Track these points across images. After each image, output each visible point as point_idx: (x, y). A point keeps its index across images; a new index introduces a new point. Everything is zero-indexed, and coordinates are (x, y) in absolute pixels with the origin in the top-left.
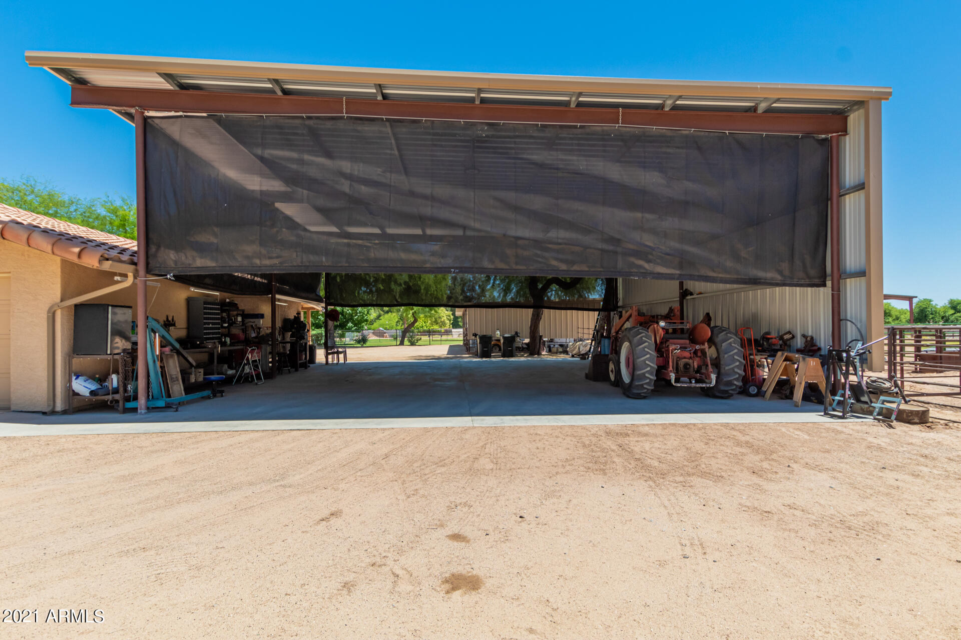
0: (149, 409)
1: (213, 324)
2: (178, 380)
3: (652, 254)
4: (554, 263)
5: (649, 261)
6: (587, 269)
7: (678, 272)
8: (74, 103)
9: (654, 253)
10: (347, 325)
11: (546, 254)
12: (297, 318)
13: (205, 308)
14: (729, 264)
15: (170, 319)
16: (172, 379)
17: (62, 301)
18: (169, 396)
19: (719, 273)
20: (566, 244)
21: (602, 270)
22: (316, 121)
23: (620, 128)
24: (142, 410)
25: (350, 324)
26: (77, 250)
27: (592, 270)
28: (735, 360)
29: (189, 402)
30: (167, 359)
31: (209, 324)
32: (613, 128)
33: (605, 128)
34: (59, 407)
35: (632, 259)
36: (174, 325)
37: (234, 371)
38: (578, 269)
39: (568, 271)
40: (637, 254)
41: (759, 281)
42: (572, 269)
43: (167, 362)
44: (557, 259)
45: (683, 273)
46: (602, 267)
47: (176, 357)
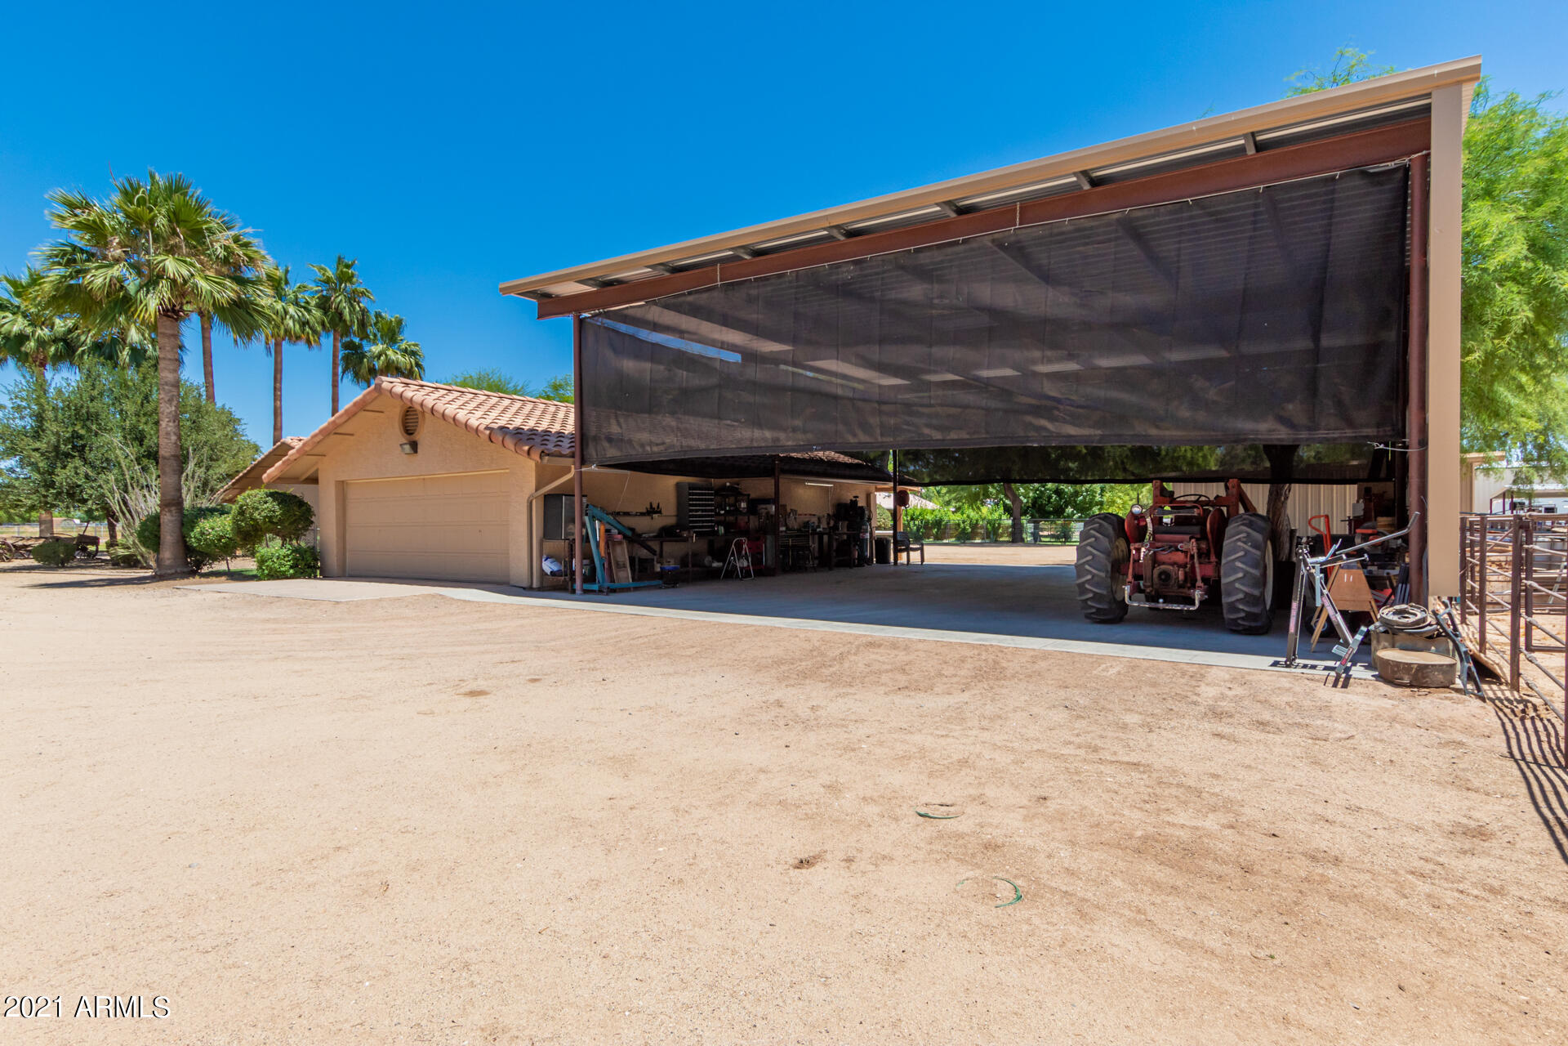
0: (586, 592)
1: (703, 511)
2: (625, 566)
3: (1058, 409)
4: (926, 431)
5: (1052, 419)
6: (968, 437)
7: (1099, 432)
8: (540, 316)
9: (1061, 407)
10: (1064, 512)
11: (916, 420)
12: (854, 503)
13: (690, 494)
14: (1185, 413)
15: (655, 506)
16: (617, 564)
17: (536, 490)
18: (613, 581)
19: (1168, 429)
20: (941, 405)
21: (988, 436)
22: (697, 296)
23: (1018, 232)
24: (578, 591)
25: (1069, 510)
26: (526, 448)
27: (975, 436)
28: (1236, 570)
29: (636, 589)
30: (614, 545)
31: (697, 511)
32: (1006, 233)
33: (996, 236)
34: (535, 585)
35: (1029, 418)
36: (660, 512)
37: (721, 564)
38: (956, 437)
39: (943, 440)
40: (1036, 411)
41: (1242, 437)
42: (948, 438)
43: (614, 550)
44: (928, 426)
45: (1107, 433)
46: (987, 433)
47: (625, 545)
